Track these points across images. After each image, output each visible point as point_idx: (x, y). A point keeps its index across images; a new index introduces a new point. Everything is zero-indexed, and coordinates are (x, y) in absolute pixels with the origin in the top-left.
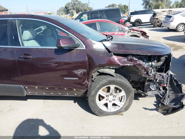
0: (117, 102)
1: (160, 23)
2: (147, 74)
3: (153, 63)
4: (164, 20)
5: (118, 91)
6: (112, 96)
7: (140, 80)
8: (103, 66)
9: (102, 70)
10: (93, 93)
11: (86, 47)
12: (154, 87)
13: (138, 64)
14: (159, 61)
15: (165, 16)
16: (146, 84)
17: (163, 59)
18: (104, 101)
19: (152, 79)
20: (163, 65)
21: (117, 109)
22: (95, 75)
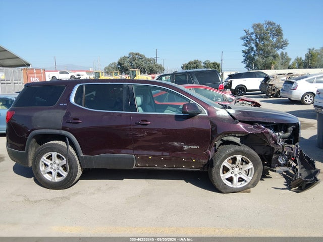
0: (244, 176)
1: (276, 91)
2: (276, 143)
3: (280, 134)
4: (283, 87)
5: (244, 163)
6: (238, 169)
7: (266, 153)
8: (228, 134)
9: (225, 138)
10: (218, 163)
11: (208, 114)
12: (283, 160)
13: (265, 132)
14: (286, 131)
15: (283, 82)
16: (274, 157)
17: (290, 129)
18: (228, 175)
19: (281, 151)
20: (290, 137)
21: (243, 184)
22: (218, 143)
